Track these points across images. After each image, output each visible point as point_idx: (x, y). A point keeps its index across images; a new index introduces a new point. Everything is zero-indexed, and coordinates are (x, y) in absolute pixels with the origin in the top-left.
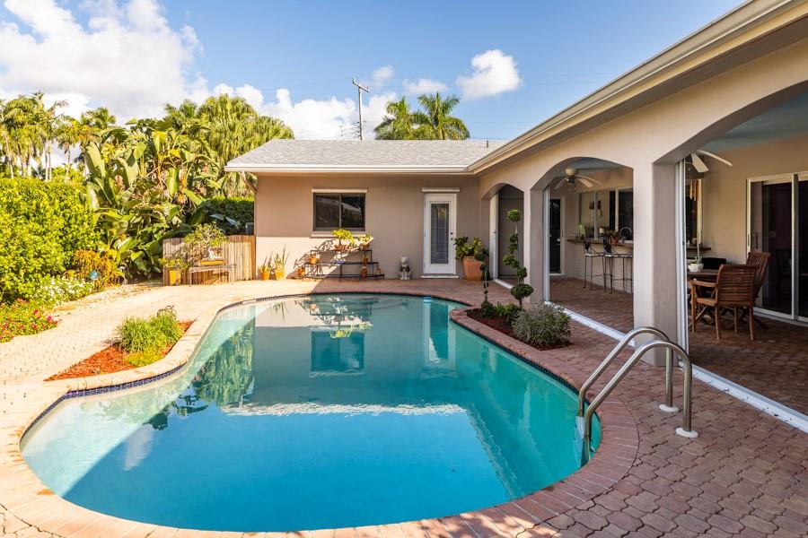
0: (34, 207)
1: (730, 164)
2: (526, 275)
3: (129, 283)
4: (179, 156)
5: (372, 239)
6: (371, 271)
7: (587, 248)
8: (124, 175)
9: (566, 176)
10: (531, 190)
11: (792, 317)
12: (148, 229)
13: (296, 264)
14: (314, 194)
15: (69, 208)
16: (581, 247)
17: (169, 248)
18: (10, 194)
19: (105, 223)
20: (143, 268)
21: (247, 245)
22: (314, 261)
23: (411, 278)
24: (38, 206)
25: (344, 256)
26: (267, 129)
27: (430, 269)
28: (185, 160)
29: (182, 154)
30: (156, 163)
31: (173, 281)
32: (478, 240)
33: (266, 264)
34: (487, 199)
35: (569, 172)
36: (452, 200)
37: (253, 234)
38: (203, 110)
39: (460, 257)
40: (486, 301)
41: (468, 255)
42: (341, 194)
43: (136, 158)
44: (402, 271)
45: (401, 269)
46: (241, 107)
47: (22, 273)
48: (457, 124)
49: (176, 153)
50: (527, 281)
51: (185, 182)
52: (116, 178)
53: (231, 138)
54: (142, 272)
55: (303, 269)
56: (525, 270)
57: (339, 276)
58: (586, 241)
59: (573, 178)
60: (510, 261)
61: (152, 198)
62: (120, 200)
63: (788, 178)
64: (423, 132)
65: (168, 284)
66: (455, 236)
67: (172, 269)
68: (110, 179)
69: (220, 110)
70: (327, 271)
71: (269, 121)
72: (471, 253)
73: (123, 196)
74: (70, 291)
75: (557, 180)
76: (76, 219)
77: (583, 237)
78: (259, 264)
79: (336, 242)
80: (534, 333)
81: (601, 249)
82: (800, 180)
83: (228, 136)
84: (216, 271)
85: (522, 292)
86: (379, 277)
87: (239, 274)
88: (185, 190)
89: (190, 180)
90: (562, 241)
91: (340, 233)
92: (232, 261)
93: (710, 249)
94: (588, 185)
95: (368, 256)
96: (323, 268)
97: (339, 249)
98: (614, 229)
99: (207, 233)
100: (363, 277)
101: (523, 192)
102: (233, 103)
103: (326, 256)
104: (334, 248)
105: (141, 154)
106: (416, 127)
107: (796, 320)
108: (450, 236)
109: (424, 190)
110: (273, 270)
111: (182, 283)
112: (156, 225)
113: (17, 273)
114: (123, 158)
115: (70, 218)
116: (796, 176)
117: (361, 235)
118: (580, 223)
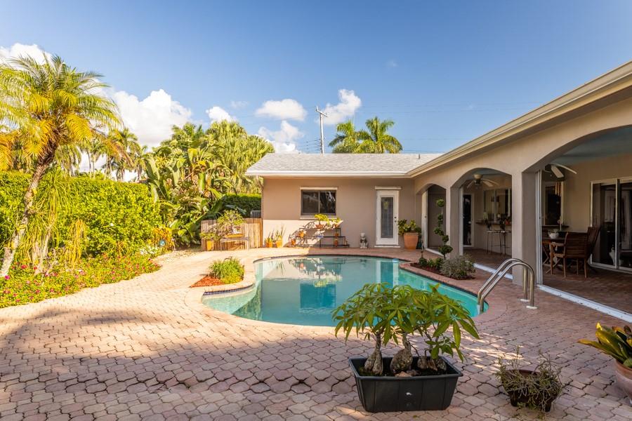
0: (124, 199)
1: (575, 173)
2: (448, 240)
3: (177, 250)
4: (205, 165)
5: (341, 222)
6: (341, 242)
7: (489, 227)
8: (172, 178)
9: (475, 179)
10: (451, 188)
11: (615, 267)
12: (187, 215)
13: (290, 238)
14: (302, 190)
15: (143, 199)
16: (485, 228)
17: (206, 226)
18: (109, 190)
19: (164, 210)
20: (186, 240)
21: (257, 225)
22: (302, 236)
23: (368, 246)
24: (126, 198)
25: (322, 232)
26: (255, 145)
27: (381, 241)
28: (209, 167)
29: (207, 163)
30: (191, 170)
31: (209, 248)
32: (413, 222)
33: (270, 237)
34: (420, 194)
35: (476, 176)
36: (395, 194)
37: (260, 217)
38: (209, 132)
39: (402, 234)
40: (422, 258)
41: (407, 232)
42: (320, 191)
43: (178, 167)
44: (361, 242)
45: (361, 241)
46: (237, 129)
47: (133, 238)
48: (393, 140)
49: (203, 163)
50: (448, 244)
51: (209, 183)
52: (168, 180)
53: (232, 152)
54: (185, 243)
55: (295, 240)
56: (447, 236)
57: (320, 245)
58: (488, 223)
59: (479, 181)
60: (438, 231)
61: (190, 194)
62: (171, 195)
63: (614, 181)
64: (368, 146)
65: (206, 250)
66: (397, 219)
67: (209, 240)
68: (164, 181)
69: (222, 131)
70: (312, 242)
71: (257, 139)
72: (409, 230)
73: (173, 193)
74: (151, 252)
75: (468, 181)
76: (148, 207)
77: (486, 221)
78: (265, 237)
79: (317, 223)
80: (453, 271)
81: (498, 228)
82: (621, 182)
83: (230, 150)
84: (237, 242)
85: (446, 250)
86: (347, 246)
87: (252, 244)
88: (209, 189)
89: (213, 181)
90: (472, 223)
91: (319, 216)
92: (247, 236)
93: (568, 227)
94: (490, 185)
95: (338, 232)
96: (308, 240)
97: (319, 227)
98: (507, 214)
99: (232, 216)
100: (336, 246)
101: (445, 190)
102: (231, 127)
103: (310, 232)
104: (315, 227)
105: (182, 164)
106: (361, 142)
107: (618, 269)
108: (394, 219)
109: (376, 188)
110: (274, 241)
111: (214, 250)
112: (192, 212)
113: (130, 238)
114: (171, 166)
115: (144, 206)
116: (618, 180)
117: (333, 218)
118: (485, 211)
